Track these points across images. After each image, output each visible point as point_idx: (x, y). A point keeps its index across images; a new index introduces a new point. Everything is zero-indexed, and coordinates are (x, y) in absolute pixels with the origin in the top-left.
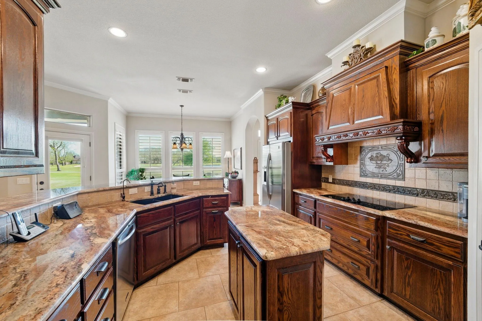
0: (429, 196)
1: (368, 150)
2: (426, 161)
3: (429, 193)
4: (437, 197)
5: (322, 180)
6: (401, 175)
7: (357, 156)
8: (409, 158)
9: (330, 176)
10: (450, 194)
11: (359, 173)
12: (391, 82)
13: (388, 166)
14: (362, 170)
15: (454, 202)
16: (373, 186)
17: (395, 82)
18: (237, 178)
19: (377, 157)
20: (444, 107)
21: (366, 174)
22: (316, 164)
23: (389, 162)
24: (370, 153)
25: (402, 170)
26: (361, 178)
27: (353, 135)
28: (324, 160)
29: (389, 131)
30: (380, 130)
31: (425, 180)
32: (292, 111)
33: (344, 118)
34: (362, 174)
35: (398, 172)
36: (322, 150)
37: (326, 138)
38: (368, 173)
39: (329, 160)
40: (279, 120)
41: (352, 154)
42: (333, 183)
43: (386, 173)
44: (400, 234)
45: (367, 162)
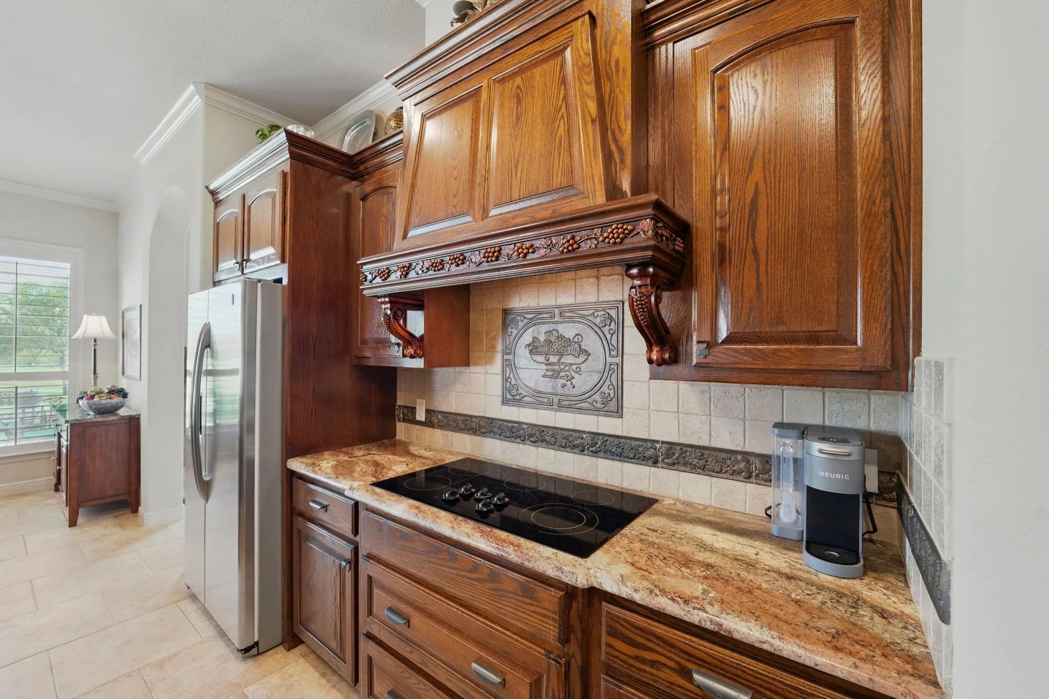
0: (685, 464)
1: (526, 321)
2: (705, 357)
3: (686, 456)
4: (705, 466)
5: (399, 415)
6: (612, 399)
7: (494, 339)
8: (657, 345)
9: (418, 401)
10: (739, 457)
11: (500, 393)
12: (607, 73)
13: (578, 371)
14: (508, 384)
15: (748, 480)
16: (537, 433)
17: (617, 69)
18: (123, 412)
19: (548, 342)
20: (757, 174)
21: (518, 397)
22: (372, 364)
23: (581, 359)
24: (530, 330)
25: (614, 383)
26: (505, 408)
27: (485, 257)
28: (397, 352)
29: (605, 238)
30: (573, 238)
31: (676, 415)
32: (287, 168)
33: (454, 197)
34: (509, 396)
35: (605, 389)
36: (386, 314)
37: (396, 268)
38: (524, 394)
39: (411, 351)
40: (248, 202)
41: (482, 333)
42: (428, 423)
43: (573, 392)
44: (650, 661)
45: (522, 357)
